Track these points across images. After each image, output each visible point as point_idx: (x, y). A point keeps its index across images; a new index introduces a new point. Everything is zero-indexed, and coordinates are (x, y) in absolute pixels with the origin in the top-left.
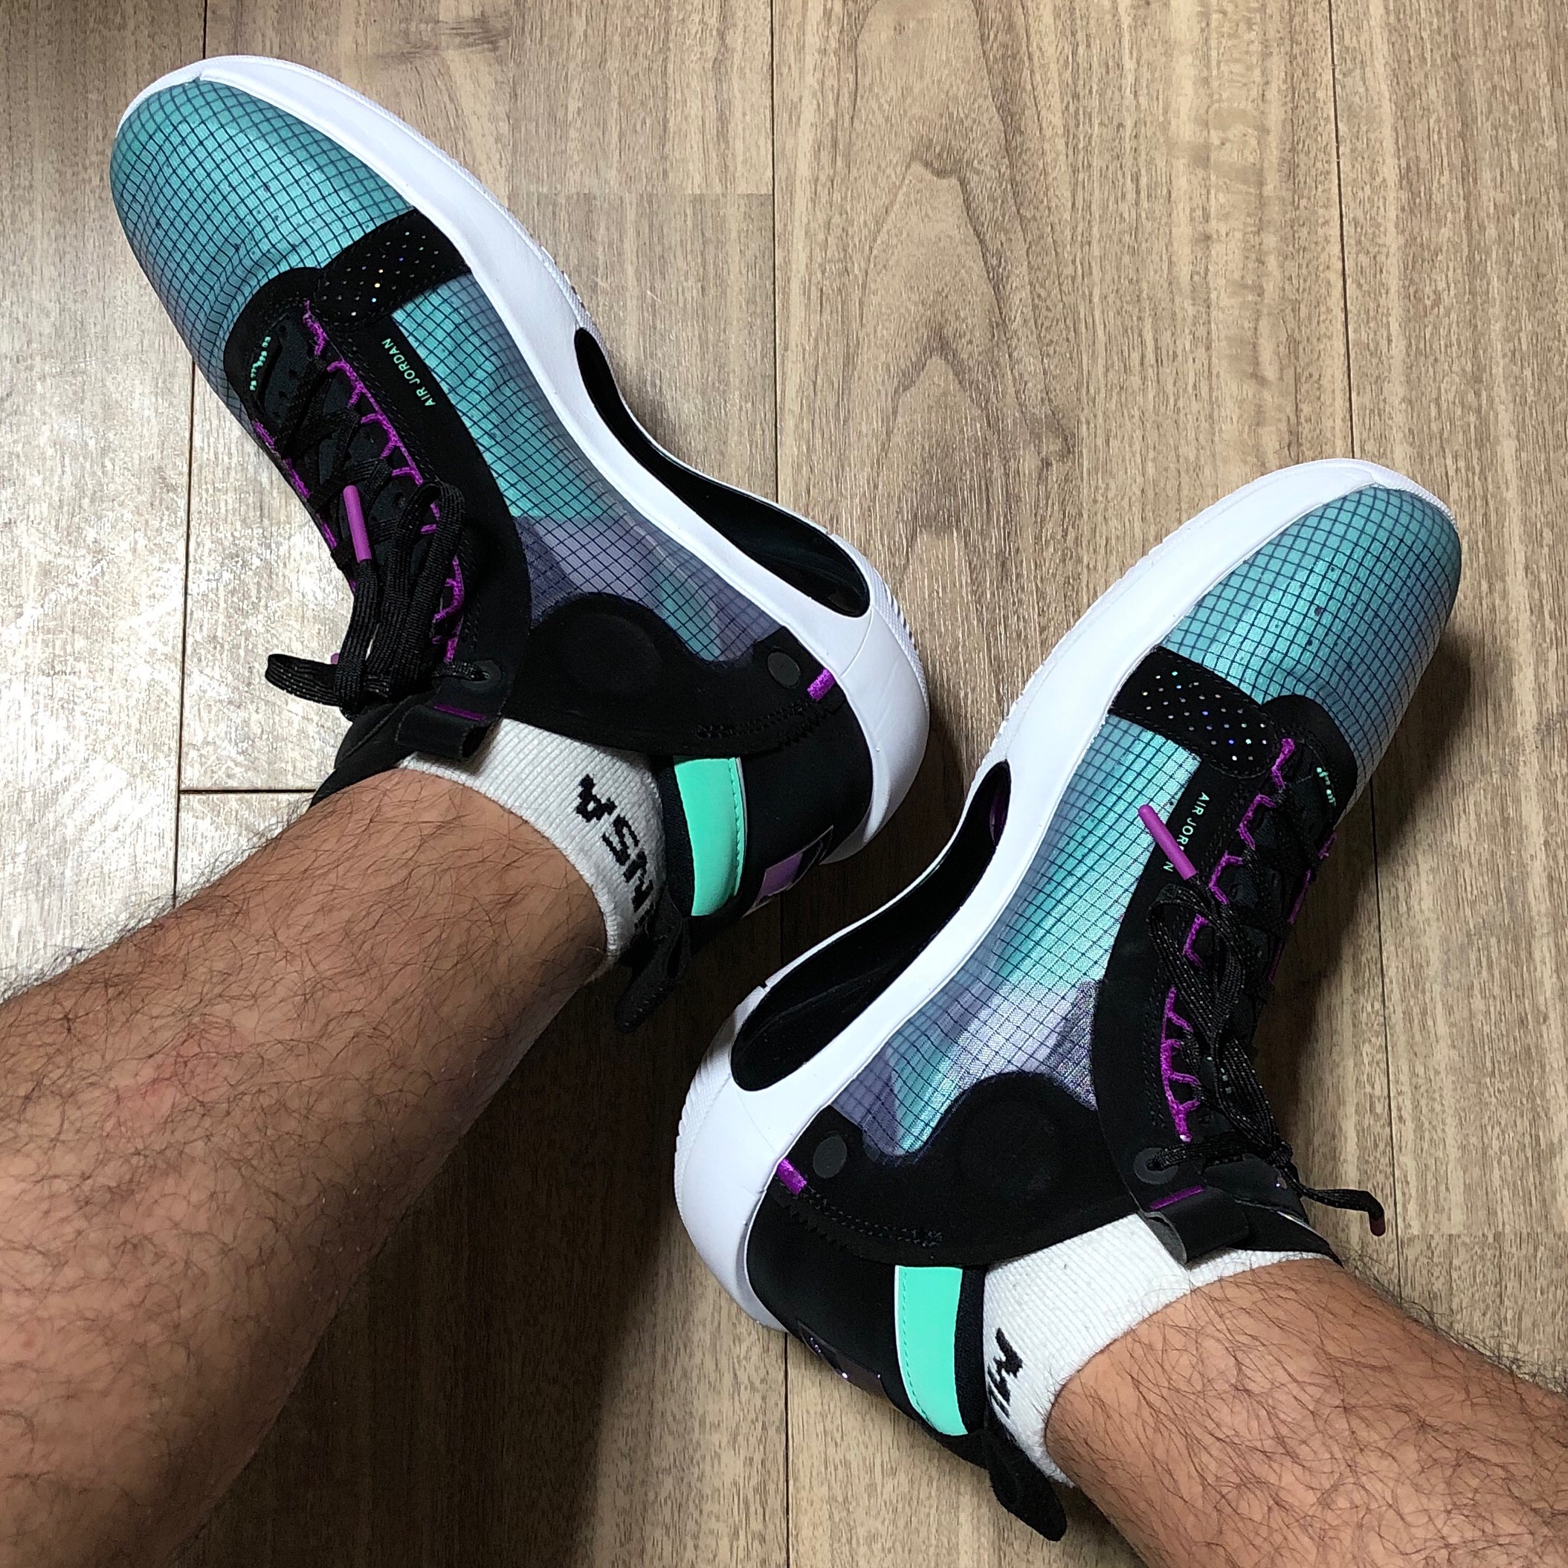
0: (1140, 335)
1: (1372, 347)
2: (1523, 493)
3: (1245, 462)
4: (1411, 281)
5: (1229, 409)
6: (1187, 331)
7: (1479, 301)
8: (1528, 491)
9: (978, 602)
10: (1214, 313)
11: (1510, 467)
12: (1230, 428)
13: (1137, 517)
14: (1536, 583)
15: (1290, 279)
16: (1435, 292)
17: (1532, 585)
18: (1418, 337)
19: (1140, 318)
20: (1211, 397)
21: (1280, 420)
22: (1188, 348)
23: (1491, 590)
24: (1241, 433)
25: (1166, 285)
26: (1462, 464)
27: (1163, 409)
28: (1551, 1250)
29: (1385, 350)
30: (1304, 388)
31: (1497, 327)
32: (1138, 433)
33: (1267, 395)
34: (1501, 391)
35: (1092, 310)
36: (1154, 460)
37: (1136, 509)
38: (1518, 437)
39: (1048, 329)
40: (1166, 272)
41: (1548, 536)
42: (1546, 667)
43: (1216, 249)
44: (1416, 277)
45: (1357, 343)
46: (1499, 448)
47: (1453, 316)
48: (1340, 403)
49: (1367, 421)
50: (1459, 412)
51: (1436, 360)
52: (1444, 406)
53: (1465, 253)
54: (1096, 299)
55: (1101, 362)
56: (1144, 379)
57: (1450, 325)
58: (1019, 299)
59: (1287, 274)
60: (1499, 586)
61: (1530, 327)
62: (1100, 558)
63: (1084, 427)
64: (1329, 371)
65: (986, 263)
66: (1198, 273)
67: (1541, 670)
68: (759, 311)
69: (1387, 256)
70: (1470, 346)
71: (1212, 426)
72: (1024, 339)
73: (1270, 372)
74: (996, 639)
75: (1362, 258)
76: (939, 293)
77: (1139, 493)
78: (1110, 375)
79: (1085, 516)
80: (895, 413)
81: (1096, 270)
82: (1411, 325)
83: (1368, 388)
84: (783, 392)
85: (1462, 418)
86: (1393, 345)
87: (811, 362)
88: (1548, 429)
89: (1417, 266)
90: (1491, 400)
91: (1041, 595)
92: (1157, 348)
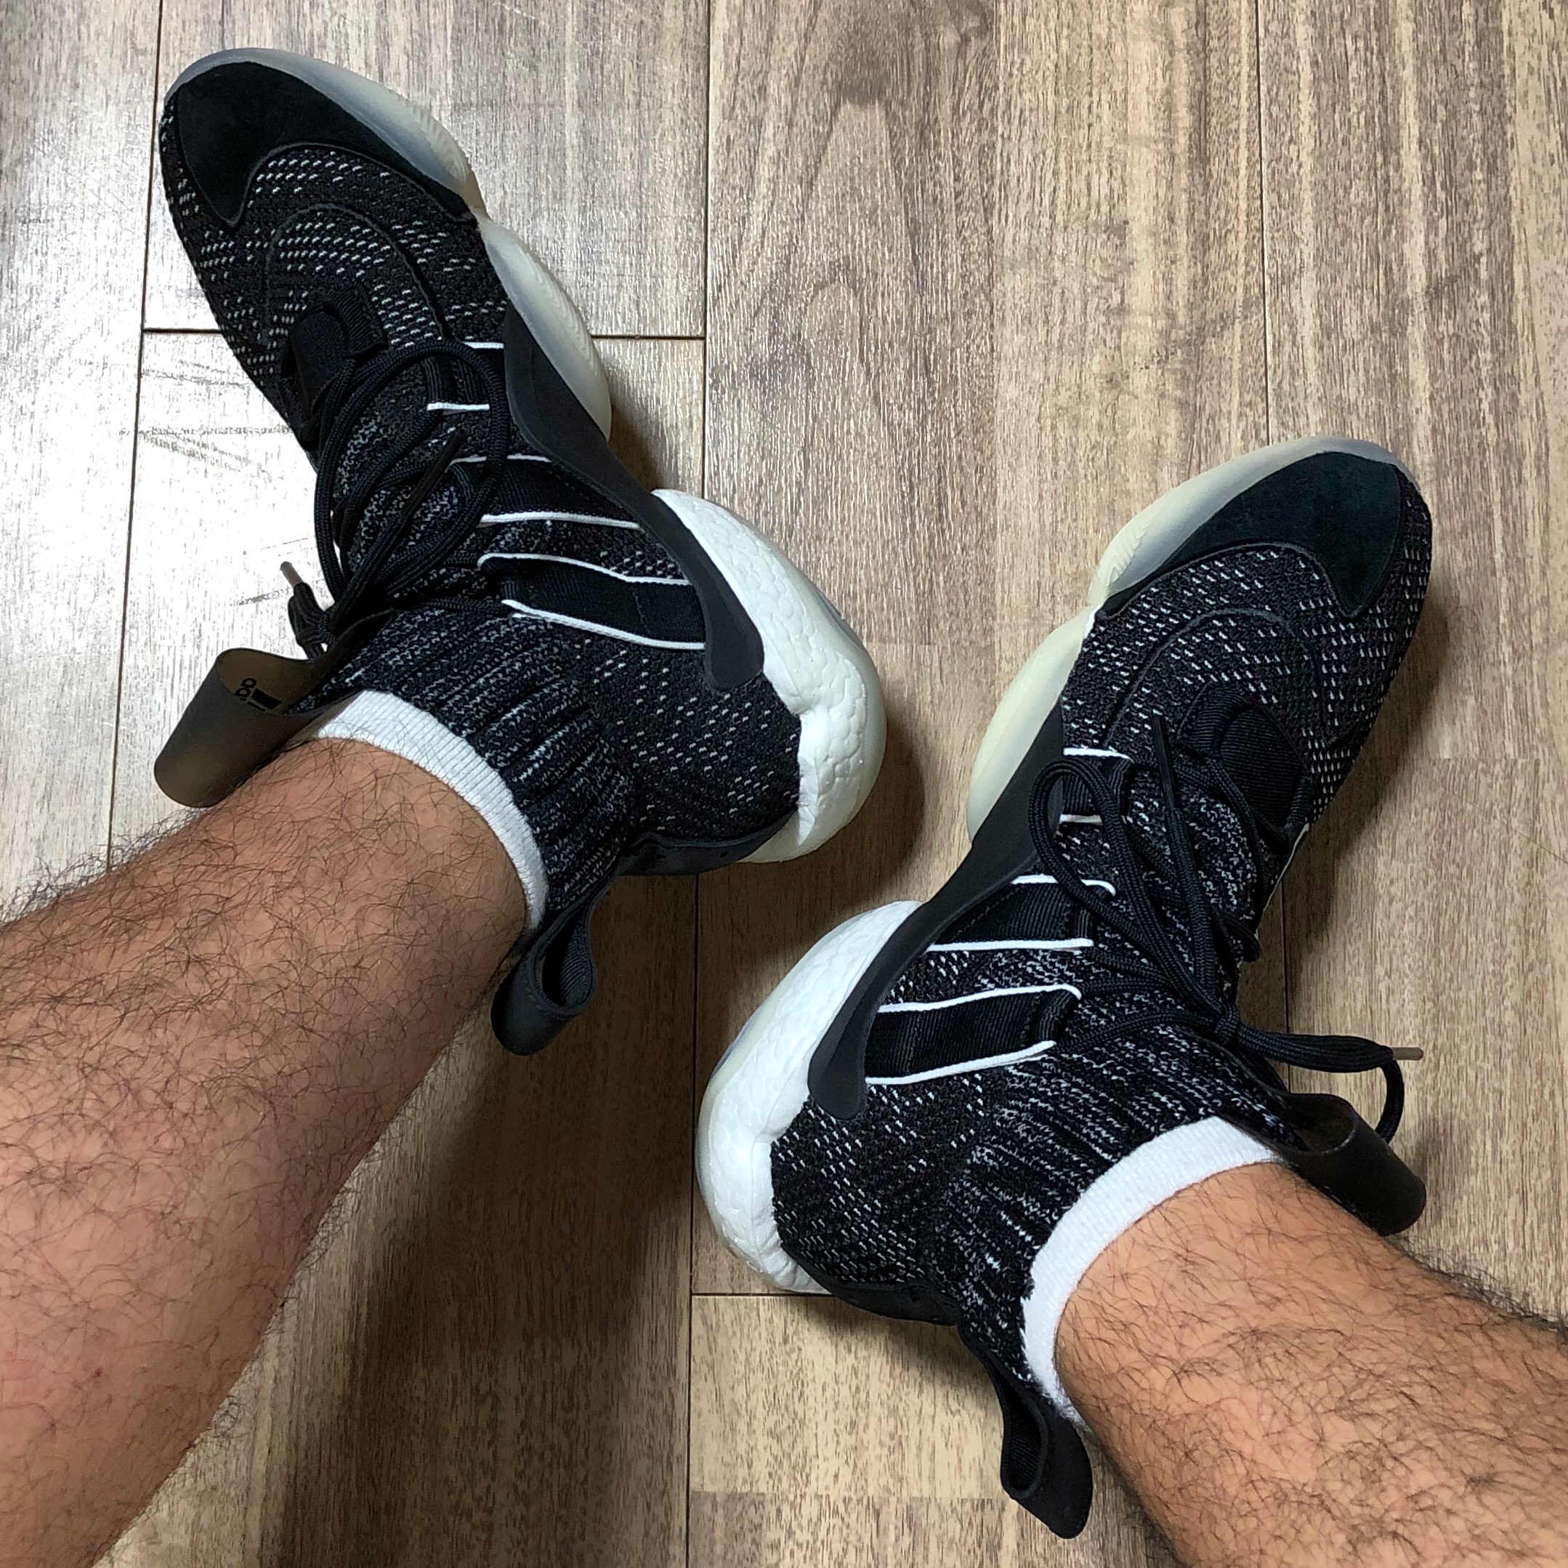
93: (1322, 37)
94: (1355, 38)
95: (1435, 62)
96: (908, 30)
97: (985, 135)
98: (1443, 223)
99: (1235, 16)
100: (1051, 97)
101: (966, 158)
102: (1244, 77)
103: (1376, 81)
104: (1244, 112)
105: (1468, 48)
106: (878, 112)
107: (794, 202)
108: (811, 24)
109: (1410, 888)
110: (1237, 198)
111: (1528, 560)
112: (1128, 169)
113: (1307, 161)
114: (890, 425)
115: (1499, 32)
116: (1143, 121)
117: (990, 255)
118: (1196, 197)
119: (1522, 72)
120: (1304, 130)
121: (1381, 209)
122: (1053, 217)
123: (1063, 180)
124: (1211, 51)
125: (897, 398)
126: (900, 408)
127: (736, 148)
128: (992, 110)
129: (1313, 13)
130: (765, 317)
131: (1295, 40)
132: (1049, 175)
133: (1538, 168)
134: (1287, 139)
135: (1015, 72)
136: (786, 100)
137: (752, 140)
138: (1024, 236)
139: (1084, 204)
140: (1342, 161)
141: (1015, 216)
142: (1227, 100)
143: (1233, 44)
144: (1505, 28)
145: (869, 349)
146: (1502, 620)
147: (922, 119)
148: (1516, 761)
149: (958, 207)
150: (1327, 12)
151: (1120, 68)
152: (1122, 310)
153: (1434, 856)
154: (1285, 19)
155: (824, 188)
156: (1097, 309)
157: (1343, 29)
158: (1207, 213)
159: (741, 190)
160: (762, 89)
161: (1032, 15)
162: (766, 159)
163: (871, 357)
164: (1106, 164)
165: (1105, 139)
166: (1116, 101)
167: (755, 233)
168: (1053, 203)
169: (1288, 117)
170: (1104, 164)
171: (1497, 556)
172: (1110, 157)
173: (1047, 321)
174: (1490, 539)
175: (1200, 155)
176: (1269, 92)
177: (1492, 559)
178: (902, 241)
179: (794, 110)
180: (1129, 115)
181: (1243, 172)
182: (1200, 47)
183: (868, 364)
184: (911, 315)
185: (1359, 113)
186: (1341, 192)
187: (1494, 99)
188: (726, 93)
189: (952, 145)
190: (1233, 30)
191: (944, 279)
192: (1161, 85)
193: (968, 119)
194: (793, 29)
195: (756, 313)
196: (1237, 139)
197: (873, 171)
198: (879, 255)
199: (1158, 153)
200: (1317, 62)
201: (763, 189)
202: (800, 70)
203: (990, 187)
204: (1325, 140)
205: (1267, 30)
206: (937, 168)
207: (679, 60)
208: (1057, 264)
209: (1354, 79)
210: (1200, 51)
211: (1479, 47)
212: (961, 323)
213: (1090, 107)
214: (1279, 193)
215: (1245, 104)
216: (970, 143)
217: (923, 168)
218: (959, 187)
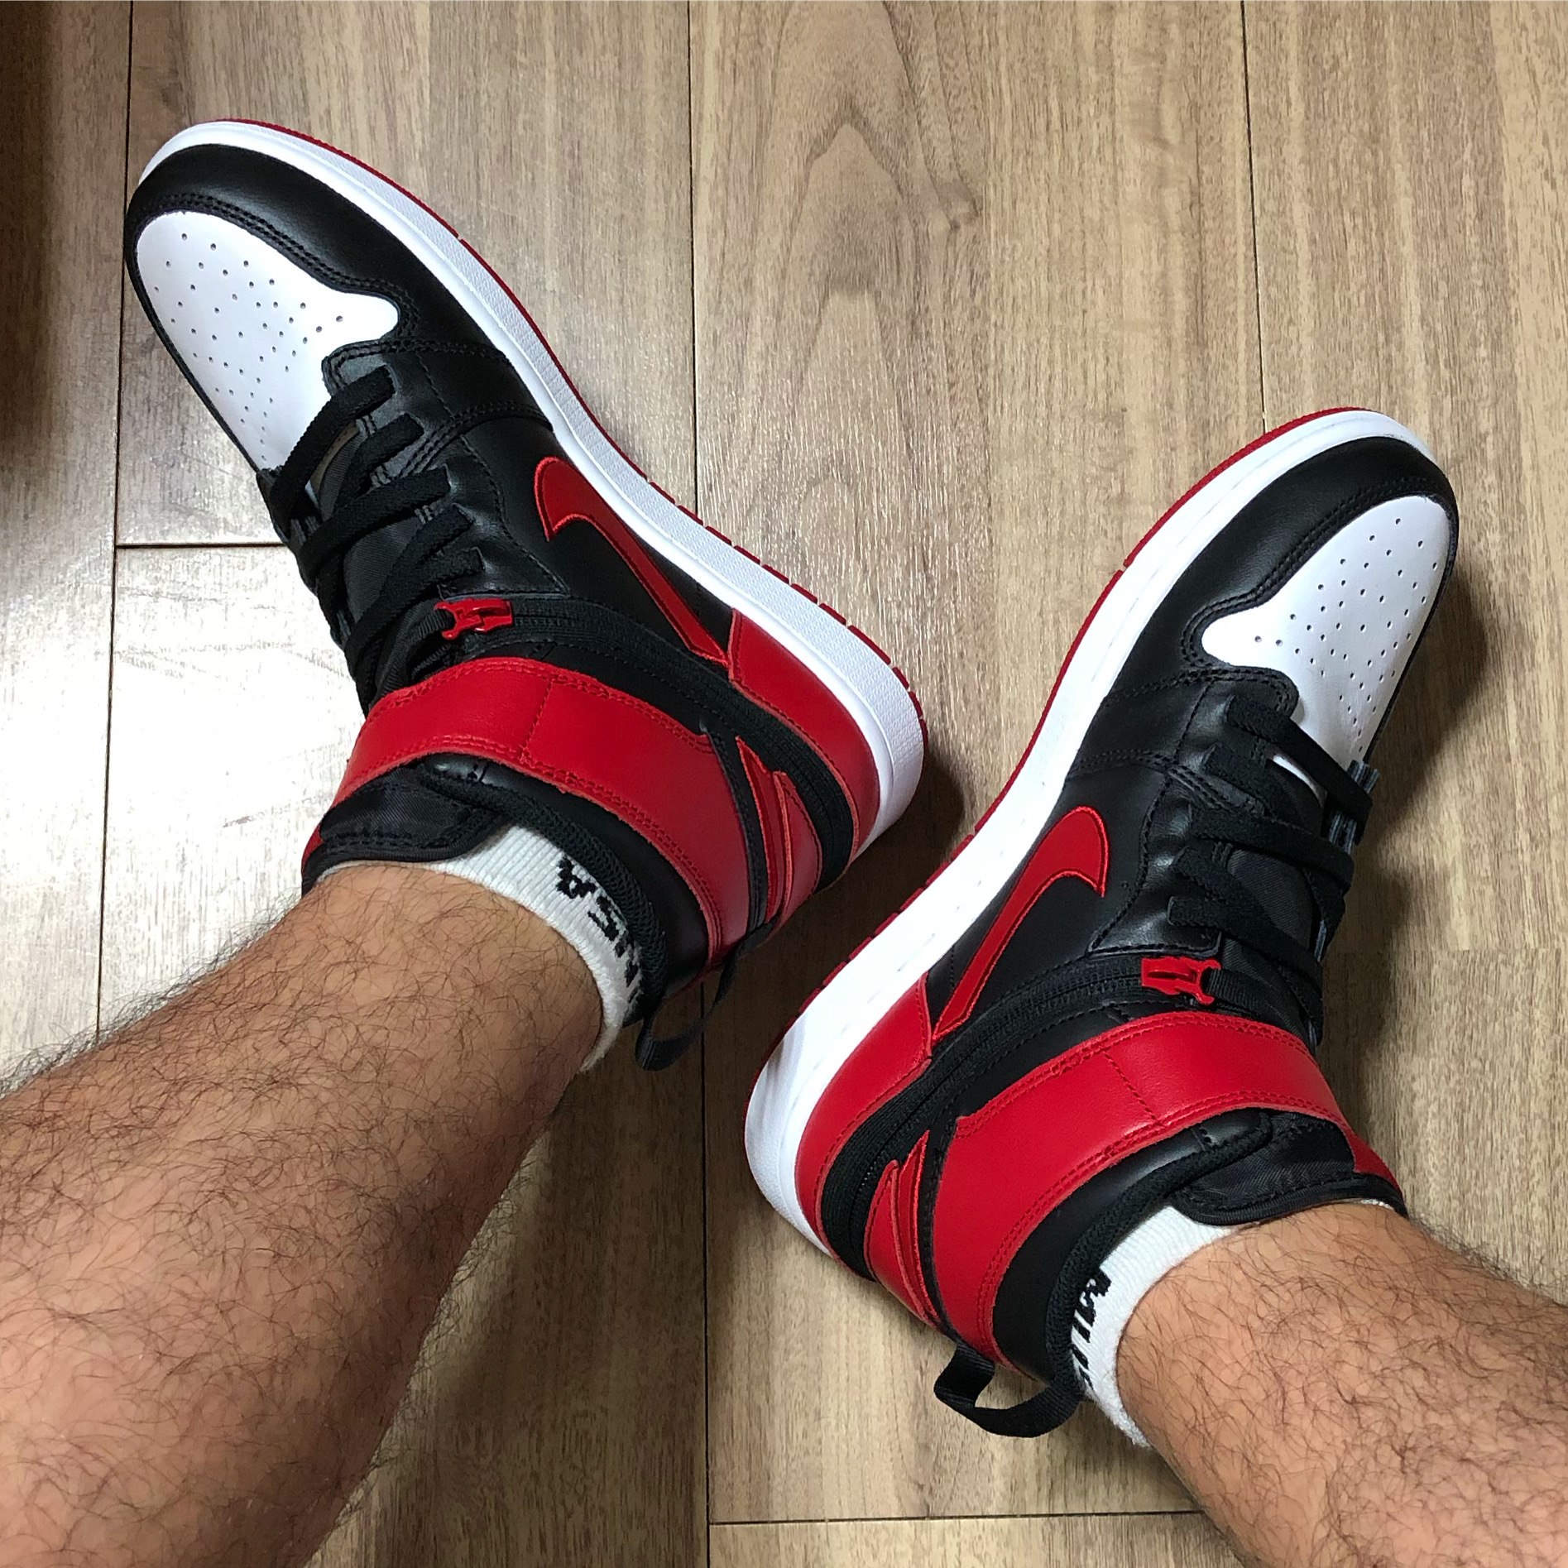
0: (1046, 102)
1: (1271, 110)
2: (1420, 249)
3: (1148, 223)
4: (1310, 46)
5: (1132, 172)
6: (1091, 97)
7: (1376, 64)
8: (1424, 246)
9: (889, 359)
10: (1118, 79)
11: (1406, 224)
12: (1133, 189)
13: (1043, 276)
14: (1431, 334)
15: (1192, 46)
16: (1333, 57)
17: (1428, 335)
18: (1317, 101)
19: (1045, 85)
20: (1114, 160)
21: (1182, 182)
22: (1092, 112)
23: (1387, 340)
24: (1144, 194)
25: (1070, 54)
26: (1359, 221)
27: (1067, 173)
28: (1445, 968)
29: (1284, 113)
30: (1205, 150)
31: (1394, 89)
32: (1044, 198)
33: (1170, 159)
34: (1398, 151)
35: (999, 80)
36: (1060, 221)
37: (1043, 268)
38: (1414, 194)
39: (956, 97)
40: (1070, 40)
41: (1443, 289)
42: (1441, 414)
43: (1120, 19)
44: (1314, 42)
45: (1257, 106)
46: (1395, 206)
47: (1352, 79)
48: (1240, 164)
49: (1267, 181)
50: (1356, 171)
51: (1334, 122)
52: (1342, 166)
53: (1363, 19)
54: (1003, 68)
55: (1007, 128)
56: (1049, 144)
57: (1348, 89)
58: (927, 68)
59: (1188, 41)
60: (1395, 337)
61: (1426, 89)
62: (1007, 316)
63: (992, 191)
64: (1229, 135)
65: (895, 34)
66: (1102, 42)
67: (1436, 416)
68: (674, 84)
69: (1287, 23)
70: (1368, 108)
71: (1115, 189)
72: (932, 108)
73: (1172, 135)
74: (906, 395)
75: (1263, 26)
76: (849, 64)
77: (1044, 253)
78: (1017, 141)
79: (993, 276)
80: (807, 180)
81: (1002, 39)
82: (1311, 87)
83: (1268, 149)
84: (698, 160)
85: (1359, 177)
86: (1293, 108)
87: (728, 131)
88: (1444, 186)
89: (1317, 32)
90: (1388, 161)
91: (950, 353)
92: (1062, 114)
93: (1319, 213)
94: (1353, 214)
95: (1436, 237)
96: (896, 219)
97: (978, 322)
98: (1447, 403)
99: (1229, 195)
100: (1044, 284)
101: (959, 348)
102: (1240, 258)
103: (1376, 258)
104: (1241, 293)
105: (1469, 222)
106: (867, 301)
107: (784, 397)
108: (797, 214)
109: (1432, 1083)
110: (1237, 383)
111: (1543, 746)
112: (1125, 356)
113: (1308, 343)
114: (889, 623)
115: (1500, 203)
116: (1138, 304)
117: (986, 447)
118: (1195, 381)
119: (1525, 245)
120: (1303, 310)
121: (1384, 388)
122: (1049, 406)
123: (1058, 370)
124: (1206, 232)
125: (895, 594)
126: (899, 606)
127: (724, 343)
128: (984, 298)
129: (1309, 190)
130: (759, 515)
131: (1292, 218)
132: (1044, 364)
133: (1544, 344)
134: (1286, 320)
135: (1007, 259)
136: (772, 293)
137: (740, 334)
138: (1020, 426)
139: (1080, 394)
140: (1343, 345)
141: (1010, 406)
142: (1224, 281)
143: (1229, 224)
144: (1506, 201)
145: (865, 546)
146: (1519, 806)
147: (912, 311)
148: (1536, 951)
149: (952, 398)
150: (1324, 189)
151: (1114, 251)
152: (1123, 499)
153: (1457, 1051)
154: (1281, 198)
155: (814, 383)
156: (1097, 499)
157: (1340, 206)
158: (1206, 398)
159: (730, 385)
160: (749, 282)
161: (1022, 200)
162: (754, 354)
163: (867, 555)
164: (1102, 350)
165: (1100, 324)
166: (1110, 285)
167: (745, 429)
168: (1048, 392)
169: (1287, 298)
170: (1100, 352)
171: (1512, 742)
172: (1106, 344)
173: (1046, 513)
174: (1503, 722)
175: (1198, 338)
176: (1267, 270)
177: (1507, 745)
178: (896, 437)
179: (781, 303)
180: (1125, 299)
181: (1242, 356)
182: (1194, 226)
183: (865, 562)
184: (907, 510)
185: (1359, 291)
186: (1342, 373)
187: (1497, 274)
188: (711, 287)
189: (944, 336)
190: (1228, 209)
191: (939, 472)
192: (1156, 268)
193: (959, 308)
194: (778, 220)
195: (749, 512)
196: (1234, 321)
197: (865, 362)
198: (873, 449)
199: (1155, 338)
200: (1314, 241)
201: (751, 384)
202: (786, 262)
203: (984, 378)
204: (1325, 321)
205: (1262, 209)
206: (930, 359)
207: (661, 255)
208: (1054, 454)
209: (1353, 258)
210: (1196, 232)
211: (1481, 220)
212: (958, 515)
213: (1084, 293)
214: (1279, 376)
215: (1241, 285)
216: (962, 333)
217: (916, 358)
218: (952, 378)
